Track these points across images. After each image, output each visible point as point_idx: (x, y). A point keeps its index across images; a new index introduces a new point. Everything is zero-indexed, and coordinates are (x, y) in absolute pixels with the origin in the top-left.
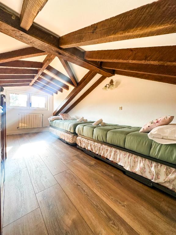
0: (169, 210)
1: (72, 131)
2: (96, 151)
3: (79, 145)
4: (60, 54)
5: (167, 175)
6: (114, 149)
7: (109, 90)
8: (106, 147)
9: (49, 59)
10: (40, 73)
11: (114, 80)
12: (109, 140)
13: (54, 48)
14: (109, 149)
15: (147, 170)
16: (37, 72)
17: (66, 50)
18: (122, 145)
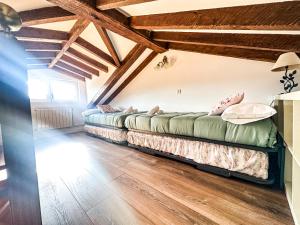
0: (254, 198)
1: (120, 125)
2: (155, 146)
3: (132, 142)
4: (97, 18)
5: (246, 160)
6: (179, 141)
7: (162, 70)
8: (169, 139)
9: (80, 27)
10: (66, 48)
11: (168, 57)
12: (172, 130)
13: (89, 10)
14: (173, 140)
15: (223, 158)
16: (60, 47)
17: (106, 12)
18: (190, 133)
